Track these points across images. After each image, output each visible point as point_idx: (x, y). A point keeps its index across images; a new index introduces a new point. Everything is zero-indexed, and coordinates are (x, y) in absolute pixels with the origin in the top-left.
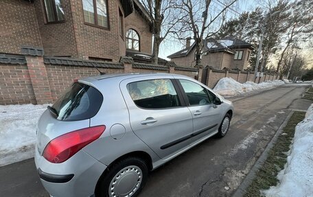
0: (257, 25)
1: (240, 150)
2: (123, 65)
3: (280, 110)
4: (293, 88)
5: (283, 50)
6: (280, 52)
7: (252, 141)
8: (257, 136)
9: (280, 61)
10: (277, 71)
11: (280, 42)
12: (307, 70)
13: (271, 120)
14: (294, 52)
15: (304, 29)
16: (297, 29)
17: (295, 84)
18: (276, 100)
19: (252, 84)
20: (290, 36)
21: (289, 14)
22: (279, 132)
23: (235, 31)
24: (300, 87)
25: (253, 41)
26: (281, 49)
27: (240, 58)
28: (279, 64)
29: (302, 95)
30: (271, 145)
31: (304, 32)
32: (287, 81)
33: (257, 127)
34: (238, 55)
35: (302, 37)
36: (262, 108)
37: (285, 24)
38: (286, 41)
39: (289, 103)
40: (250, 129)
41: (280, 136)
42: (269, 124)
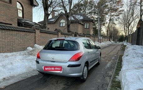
0: (93, 8)
1: (108, 67)
2: (35, 30)
3: (114, 55)
4: (117, 46)
5: (108, 24)
6: (107, 25)
7: (110, 65)
8: (111, 63)
9: (108, 30)
10: (107, 36)
11: (106, 19)
12: (120, 36)
13: (113, 58)
14: (113, 26)
15: (115, 14)
16: (113, 14)
17: (117, 44)
18: (112, 51)
19: (98, 43)
20: (110, 17)
21: (108, 5)
22: (117, 61)
23: (82, 10)
24: (119, 45)
25: (93, 17)
26: (107, 23)
27: (88, 27)
28: (107, 32)
29: (121, 49)
30: (116, 65)
31: (116, 16)
32: (113, 42)
33: (109, 61)
34: (87, 25)
35: (115, 18)
36: (108, 54)
37: (107, 10)
38: (109, 19)
39: (117, 52)
40: (107, 61)
41: (118, 62)
42: (113, 59)
